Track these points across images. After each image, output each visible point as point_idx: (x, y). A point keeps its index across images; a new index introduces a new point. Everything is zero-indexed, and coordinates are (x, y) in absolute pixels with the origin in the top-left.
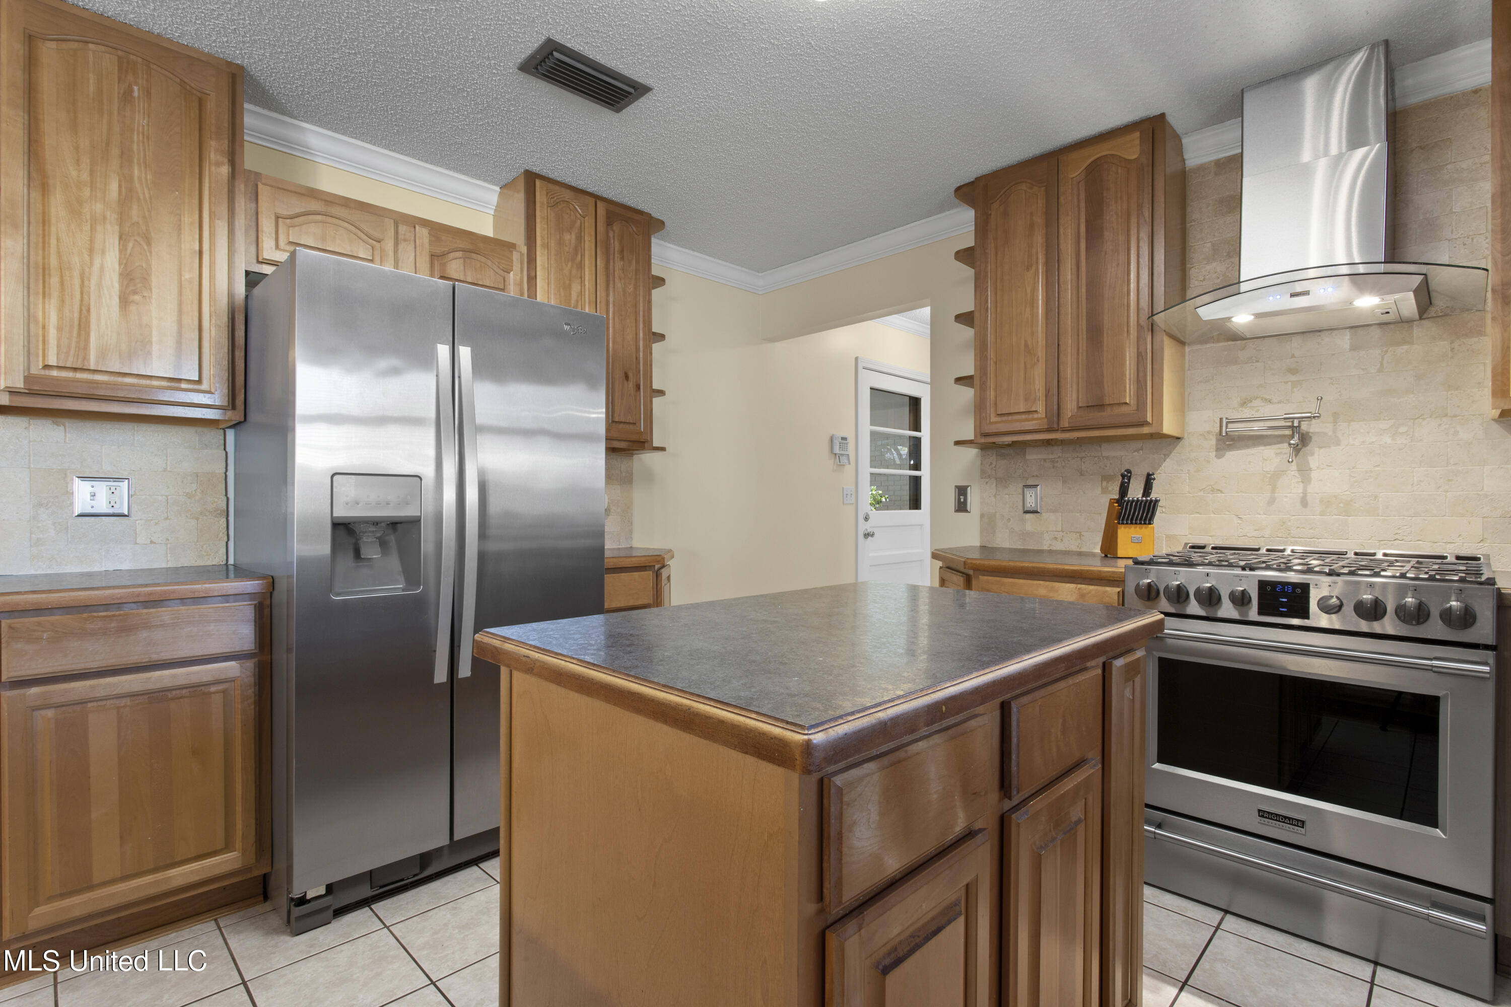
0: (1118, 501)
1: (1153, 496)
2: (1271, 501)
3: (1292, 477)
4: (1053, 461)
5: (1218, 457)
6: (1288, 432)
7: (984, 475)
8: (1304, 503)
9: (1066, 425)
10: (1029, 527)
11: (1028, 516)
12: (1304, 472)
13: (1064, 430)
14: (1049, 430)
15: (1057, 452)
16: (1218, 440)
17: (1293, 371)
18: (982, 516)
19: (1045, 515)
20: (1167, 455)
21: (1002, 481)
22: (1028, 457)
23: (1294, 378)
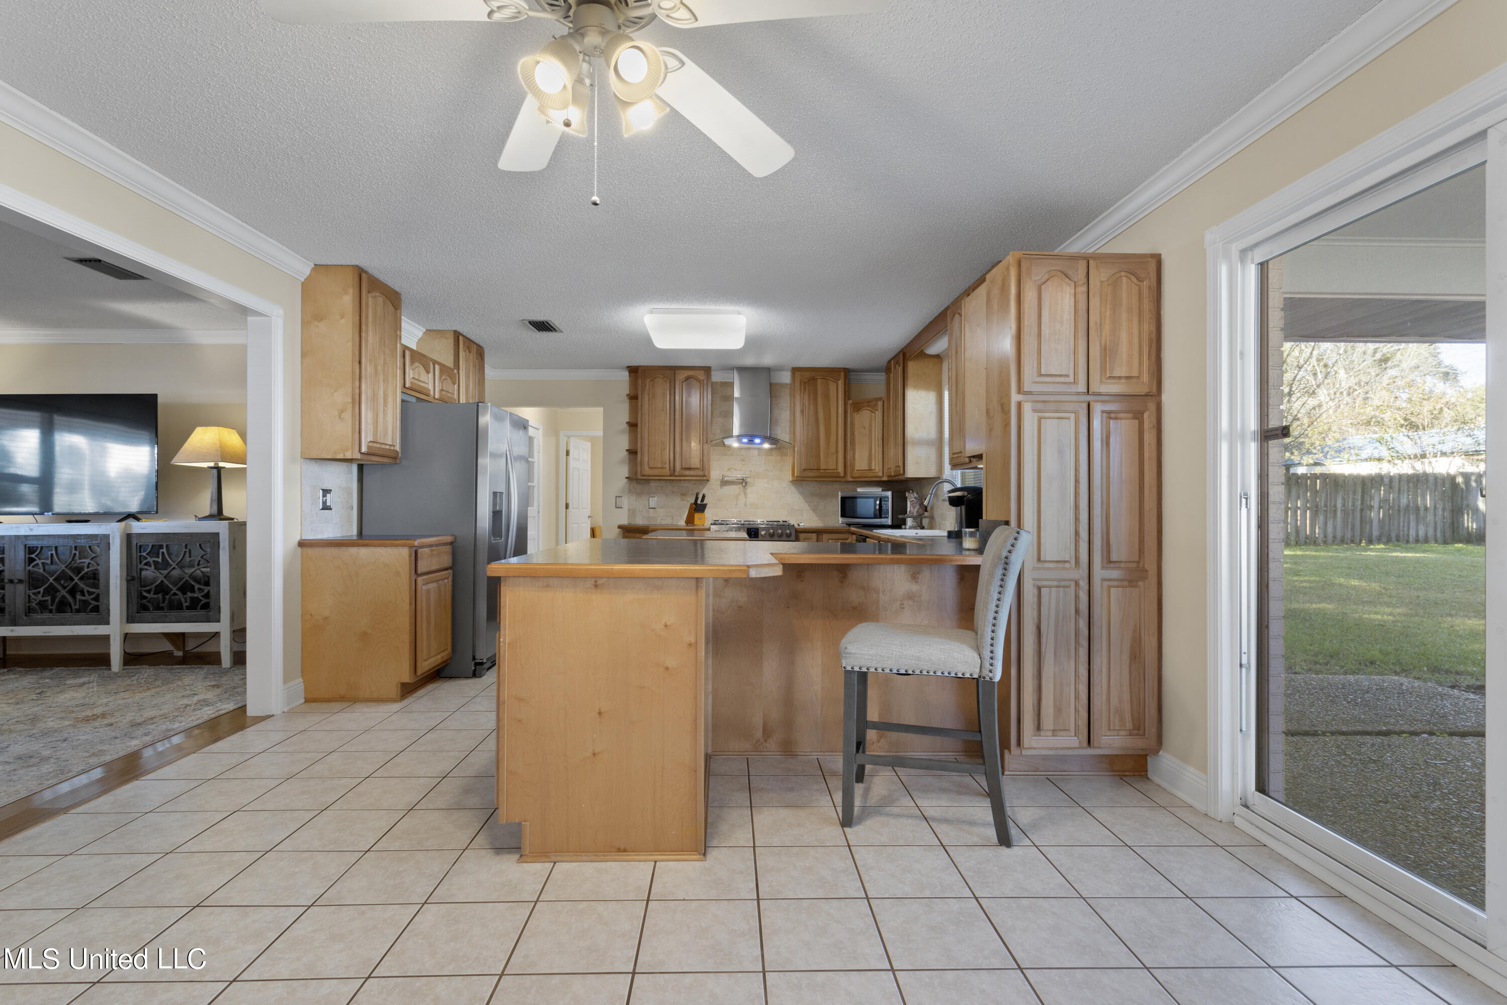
0: (694, 504)
1: (705, 502)
2: (736, 504)
3: (742, 497)
4: (661, 487)
5: (721, 488)
6: (741, 481)
7: (630, 491)
8: (745, 505)
9: (677, 474)
10: (651, 515)
11: (651, 510)
12: (745, 494)
13: (676, 476)
14: (671, 476)
15: (663, 483)
16: (721, 482)
17: (743, 460)
18: (629, 510)
19: (658, 510)
20: (704, 487)
21: (639, 494)
22: (651, 484)
23: (743, 463)
